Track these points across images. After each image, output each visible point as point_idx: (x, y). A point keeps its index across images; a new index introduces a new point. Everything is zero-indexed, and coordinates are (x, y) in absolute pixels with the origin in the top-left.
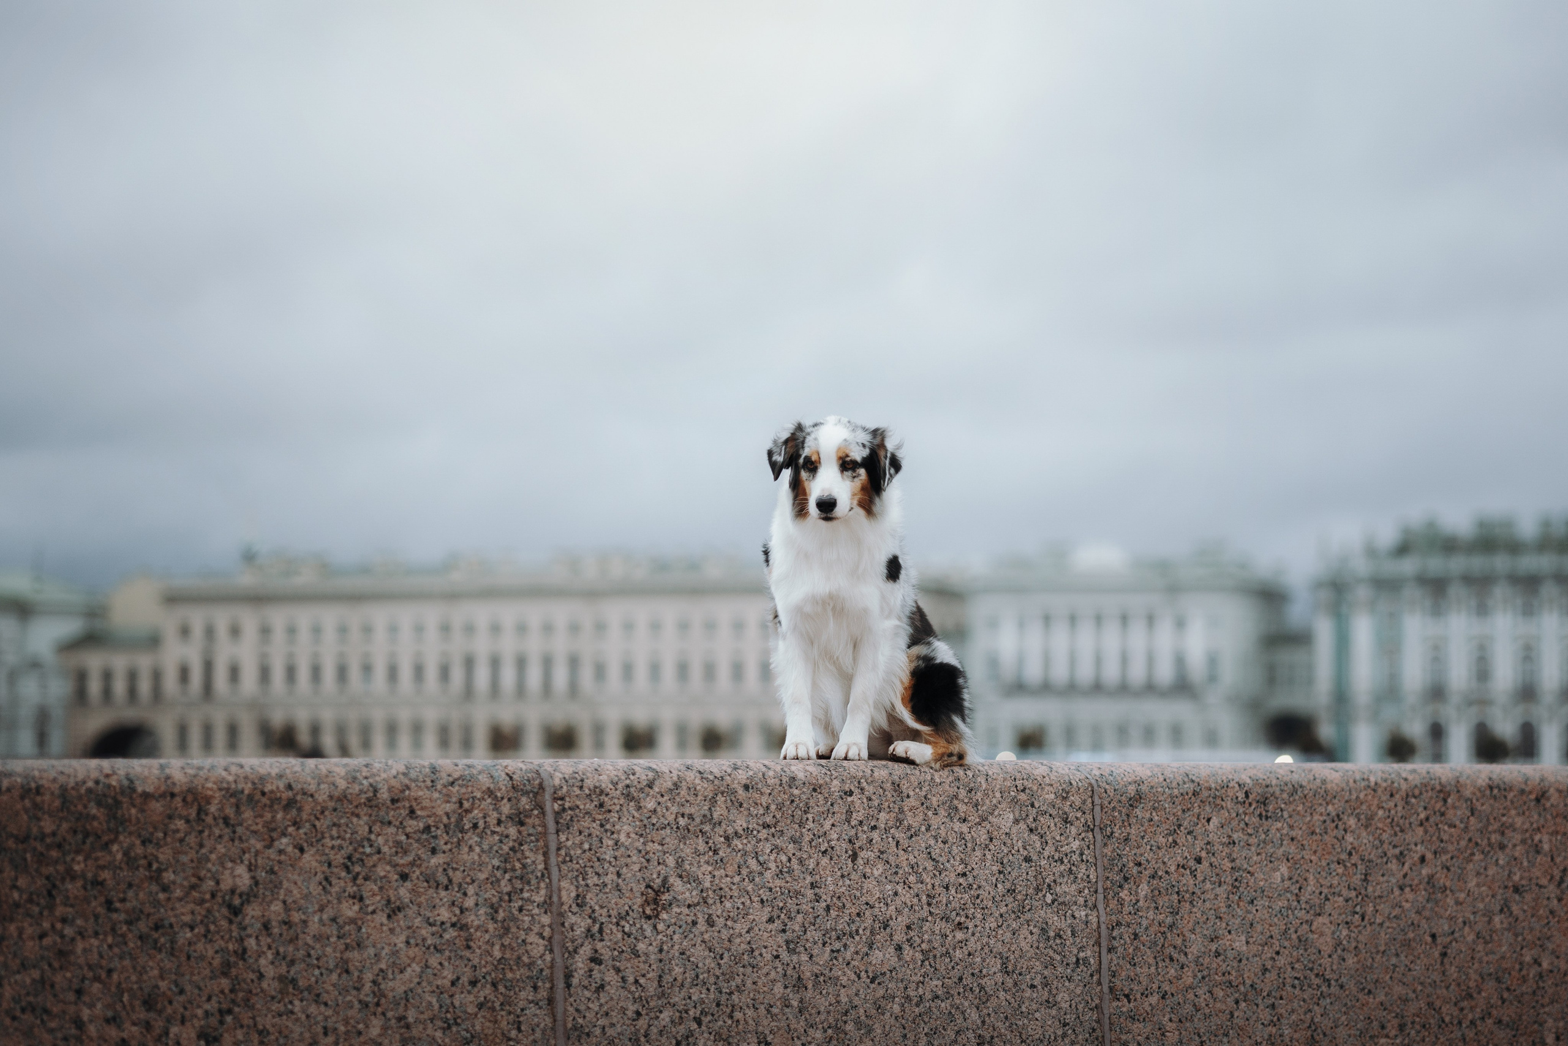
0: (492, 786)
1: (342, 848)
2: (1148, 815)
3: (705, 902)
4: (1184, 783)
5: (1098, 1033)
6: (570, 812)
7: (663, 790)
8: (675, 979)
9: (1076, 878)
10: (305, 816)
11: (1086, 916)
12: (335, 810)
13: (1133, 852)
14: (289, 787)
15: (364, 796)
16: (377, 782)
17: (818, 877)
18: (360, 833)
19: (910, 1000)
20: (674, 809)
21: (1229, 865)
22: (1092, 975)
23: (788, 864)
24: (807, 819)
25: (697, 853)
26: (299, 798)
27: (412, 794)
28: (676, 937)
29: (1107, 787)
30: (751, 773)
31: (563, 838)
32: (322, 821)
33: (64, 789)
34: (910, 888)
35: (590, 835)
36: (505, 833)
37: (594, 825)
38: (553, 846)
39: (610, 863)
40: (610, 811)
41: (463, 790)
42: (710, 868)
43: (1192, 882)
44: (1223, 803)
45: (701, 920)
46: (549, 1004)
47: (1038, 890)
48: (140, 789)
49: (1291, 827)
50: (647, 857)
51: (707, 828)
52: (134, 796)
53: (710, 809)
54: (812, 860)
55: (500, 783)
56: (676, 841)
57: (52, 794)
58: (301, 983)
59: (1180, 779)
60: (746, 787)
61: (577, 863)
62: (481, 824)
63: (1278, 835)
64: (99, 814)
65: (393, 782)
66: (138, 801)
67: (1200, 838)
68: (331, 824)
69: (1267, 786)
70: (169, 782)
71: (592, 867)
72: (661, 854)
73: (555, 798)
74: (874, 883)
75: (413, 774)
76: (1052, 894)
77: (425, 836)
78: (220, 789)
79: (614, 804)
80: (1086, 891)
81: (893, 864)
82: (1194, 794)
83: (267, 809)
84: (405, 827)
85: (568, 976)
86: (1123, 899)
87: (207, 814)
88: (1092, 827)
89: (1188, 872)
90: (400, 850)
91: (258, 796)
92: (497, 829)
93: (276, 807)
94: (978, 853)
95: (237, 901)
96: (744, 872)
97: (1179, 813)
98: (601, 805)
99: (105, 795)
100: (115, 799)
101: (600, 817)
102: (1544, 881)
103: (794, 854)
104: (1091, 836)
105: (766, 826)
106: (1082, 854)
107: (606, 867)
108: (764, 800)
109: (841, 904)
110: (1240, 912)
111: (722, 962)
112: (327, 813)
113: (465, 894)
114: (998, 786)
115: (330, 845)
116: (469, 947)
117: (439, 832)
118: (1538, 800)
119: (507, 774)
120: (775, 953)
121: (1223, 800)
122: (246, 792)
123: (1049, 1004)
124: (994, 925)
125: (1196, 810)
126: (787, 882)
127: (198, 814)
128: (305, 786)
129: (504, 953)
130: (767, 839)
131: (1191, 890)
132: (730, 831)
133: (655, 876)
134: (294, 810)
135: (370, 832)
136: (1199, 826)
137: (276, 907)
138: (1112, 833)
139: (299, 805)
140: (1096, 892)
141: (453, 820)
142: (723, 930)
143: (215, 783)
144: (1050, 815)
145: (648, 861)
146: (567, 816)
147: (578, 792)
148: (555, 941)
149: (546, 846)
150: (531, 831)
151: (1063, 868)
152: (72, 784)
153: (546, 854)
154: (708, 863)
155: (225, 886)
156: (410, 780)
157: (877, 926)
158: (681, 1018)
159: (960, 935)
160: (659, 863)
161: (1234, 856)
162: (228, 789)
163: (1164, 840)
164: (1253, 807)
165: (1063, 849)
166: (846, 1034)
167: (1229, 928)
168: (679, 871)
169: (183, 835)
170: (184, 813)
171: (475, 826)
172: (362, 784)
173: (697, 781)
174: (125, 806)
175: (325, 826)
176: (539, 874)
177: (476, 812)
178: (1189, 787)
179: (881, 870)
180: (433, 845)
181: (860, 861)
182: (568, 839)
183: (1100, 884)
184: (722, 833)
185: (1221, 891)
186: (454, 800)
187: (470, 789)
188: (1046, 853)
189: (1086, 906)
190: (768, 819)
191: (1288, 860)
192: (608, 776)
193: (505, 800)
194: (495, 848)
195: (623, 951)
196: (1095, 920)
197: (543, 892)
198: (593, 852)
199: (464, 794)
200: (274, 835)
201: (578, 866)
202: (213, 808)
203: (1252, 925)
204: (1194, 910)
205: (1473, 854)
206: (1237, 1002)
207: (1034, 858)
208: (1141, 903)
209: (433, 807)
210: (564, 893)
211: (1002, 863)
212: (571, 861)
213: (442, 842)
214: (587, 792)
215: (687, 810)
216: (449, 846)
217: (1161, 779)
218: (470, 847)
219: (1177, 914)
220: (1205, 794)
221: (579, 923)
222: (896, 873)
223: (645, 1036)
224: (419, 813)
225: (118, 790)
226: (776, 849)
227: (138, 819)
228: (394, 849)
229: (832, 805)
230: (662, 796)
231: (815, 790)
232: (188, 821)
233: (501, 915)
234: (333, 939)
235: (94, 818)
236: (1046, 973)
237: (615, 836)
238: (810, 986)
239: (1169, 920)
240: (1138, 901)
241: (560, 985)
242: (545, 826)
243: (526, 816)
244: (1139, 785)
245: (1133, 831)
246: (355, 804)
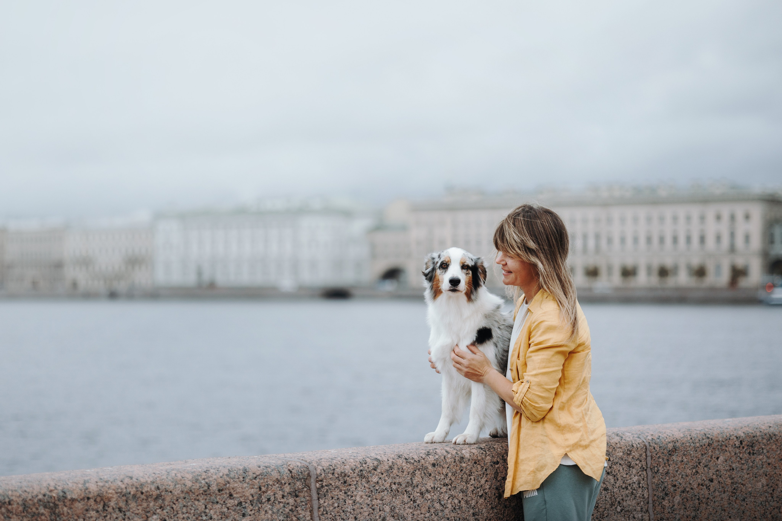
0: (279, 478)
1: (189, 518)
2: (680, 459)
4: (703, 439)
6: (326, 487)
7: (382, 471)
9: (636, 496)
10: (166, 503)
11: (642, 516)
12: (185, 498)
13: (671, 480)
14: (158, 488)
15: (202, 489)
16: (210, 481)
17: (477, 510)
18: (200, 509)
20: (390, 481)
21: (730, 481)
23: (459, 504)
24: (471, 479)
25: (403, 503)
26: (163, 494)
27: (231, 486)
29: (655, 446)
30: (437, 457)
31: (322, 501)
32: (177, 505)
33: (24, 500)
35: (338, 499)
36: (287, 502)
37: (341, 493)
38: (316, 507)
39: (350, 512)
40: (350, 485)
41: (262, 481)
42: (411, 511)
43: (707, 492)
44: (727, 449)
47: (612, 505)
48: (69, 497)
49: (768, 458)
50: (373, 508)
51: (409, 489)
52: (66, 501)
53: (411, 478)
54: (473, 501)
55: (284, 475)
56: (390, 498)
57: (18, 504)
59: (700, 437)
60: (434, 465)
61: (331, 514)
62: (272, 499)
63: (760, 462)
64: (45, 513)
65: (220, 480)
66: (68, 503)
67: (712, 468)
68: (182, 506)
69: (754, 437)
70: (87, 492)
71: (340, 516)
72: (381, 505)
73: (317, 481)
75: (232, 475)
76: (621, 507)
77: (238, 508)
78: (117, 493)
79: (353, 481)
80: (642, 503)
82: (709, 445)
83: (144, 501)
84: (226, 504)
86: (665, 506)
87: (108, 507)
88: (646, 468)
89: (705, 487)
90: (223, 516)
91: (139, 494)
92: (282, 500)
93: (149, 500)
96: (432, 510)
97: (700, 456)
98: (345, 482)
99: (48, 502)
100: (54, 503)
101: (345, 489)
105: (446, 485)
106: (639, 483)
107: (348, 515)
110: (736, 506)
112: (180, 500)
115: (182, 517)
117: (247, 505)
119: (289, 470)
121: (726, 447)
122: (132, 493)
125: (710, 454)
126: (458, 514)
127: (104, 507)
128: (167, 487)
130: (446, 492)
131: (706, 497)
132: (424, 489)
133: (377, 517)
134: (160, 500)
135: (206, 508)
136: (712, 462)
138: (658, 470)
139: (163, 497)
140: (648, 503)
141: (255, 497)
143: (114, 490)
144: (620, 464)
146: (324, 490)
149: (312, 507)
150: (302, 500)
151: (627, 492)
152: (30, 497)
153: (311, 511)
154: (410, 508)
156: (231, 478)
160: (380, 510)
161: (733, 476)
162: (121, 493)
163: (690, 472)
164: (745, 449)
165: (628, 482)
167: (729, 515)
168: (392, 514)
169: (95, 519)
170: (95, 507)
171: (269, 500)
172: (201, 483)
173: (404, 464)
174: (60, 507)
175: (179, 507)
177: (269, 492)
178: (706, 441)
180: (244, 512)
182: (325, 502)
183: (650, 499)
184: (418, 491)
185: (725, 496)
186: (256, 487)
187: (266, 480)
188: (617, 485)
189: (642, 511)
191: (766, 475)
192: (350, 466)
193: (287, 484)
194: (281, 511)
196: (648, 518)
198: (340, 508)
199: (262, 483)
200: (149, 514)
201: (331, 516)
202: (112, 504)
203: (744, 512)
204: (708, 507)
207: (610, 488)
208: (676, 507)
209: (243, 492)
212: (327, 513)
213: (249, 510)
215: (397, 481)
216: (253, 512)
217: (689, 438)
218: (266, 511)
219: (698, 510)
220: (716, 444)
224: (235, 495)
225: (56, 499)
226: (452, 497)
227: (68, 513)
228: (220, 516)
229: (486, 470)
230: (382, 474)
231: (475, 463)
232: (97, 512)
235: (43, 514)
237: (354, 498)
239: (693, 514)
240: (674, 506)
242: (310, 496)
243: (299, 492)
244: (675, 443)
245: (671, 468)
246: (196, 494)
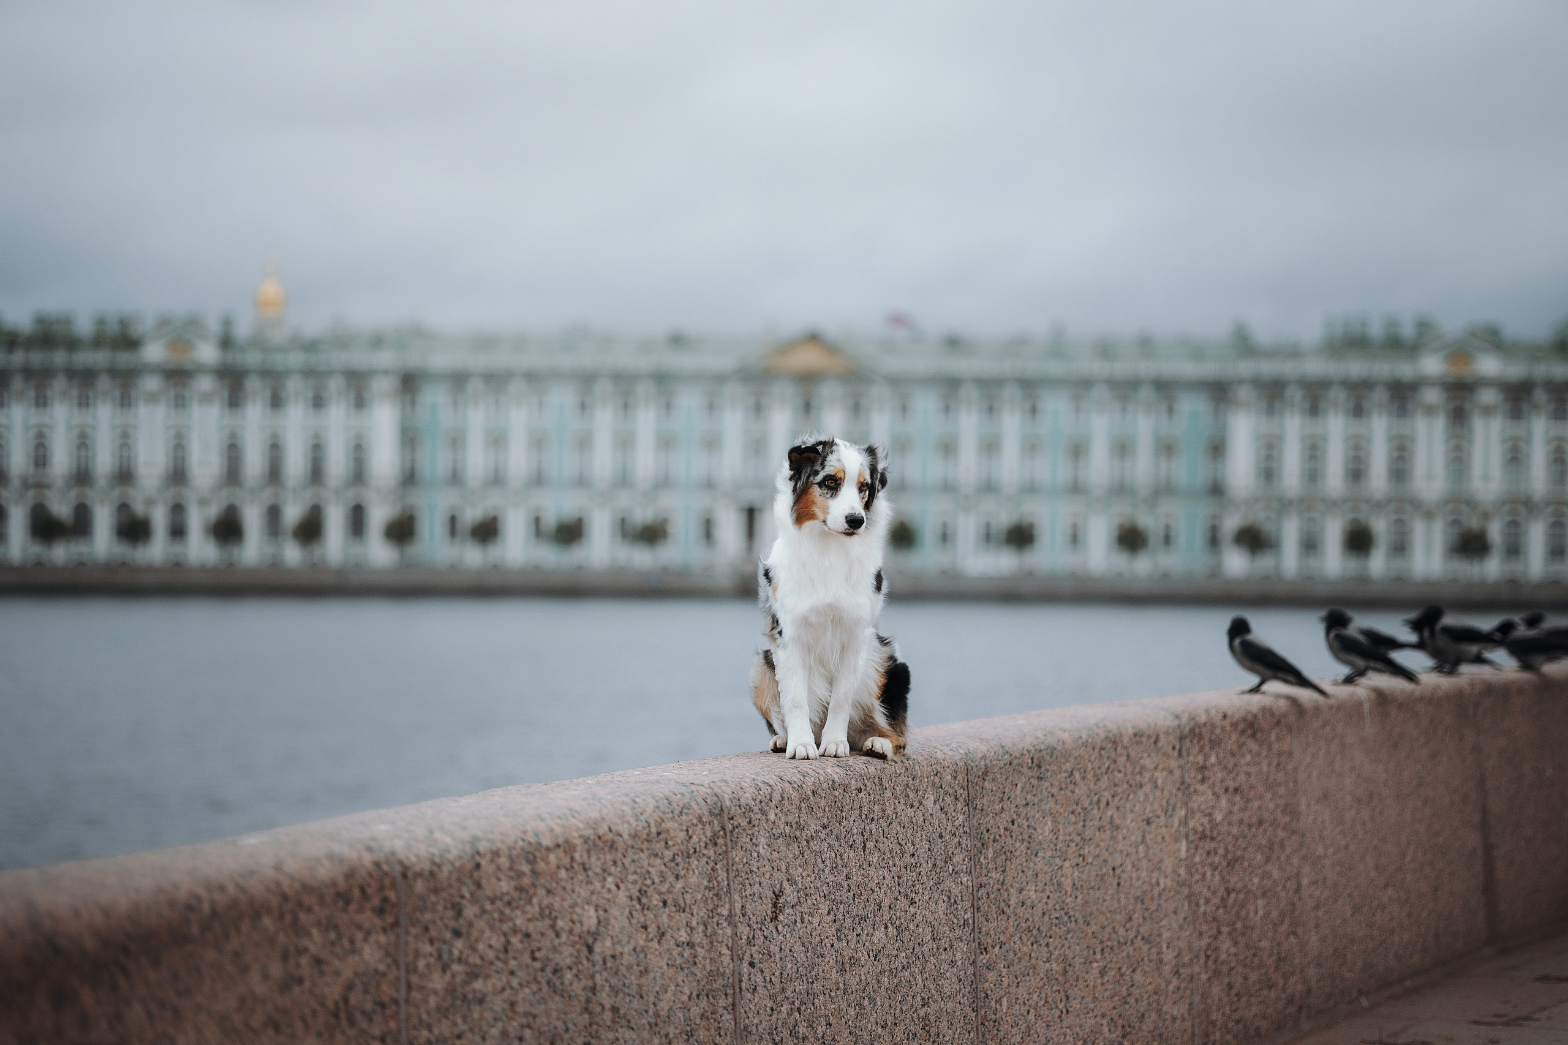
3: (800, 902)
5: (974, 986)
8: (788, 975)
19: (892, 973)
22: (971, 934)
28: (787, 936)
34: (890, 871)
45: (799, 920)
46: (733, 1010)
58: (622, 1012)
74: (874, 870)
81: (882, 851)
85: (740, 981)
94: (919, 835)
95: (590, 940)
102: (1159, 813)
103: (838, 850)
104: (967, 810)
108: (823, 803)
109: (859, 892)
111: (808, 955)
113: (692, 915)
114: (926, 773)
116: (695, 963)
118: (1155, 742)
120: (831, 942)
123: (953, 963)
124: (927, 898)
129: (711, 966)
137: (608, 943)
142: (808, 925)
145: (773, 868)
147: (739, 811)
148: (734, 951)
155: (585, 928)
157: (876, 909)
158: (792, 1009)
159: (912, 910)
166: (864, 1009)
176: (725, 890)
179: (877, 858)
181: (867, 851)
190: (825, 821)
195: (764, 954)
197: (727, 906)
205: (1128, 795)
206: (1032, 945)
210: (736, 905)
211: (930, 842)
214: (743, 810)
221: (744, 930)
222: (884, 859)
223: (775, 1030)
233: (710, 930)
234: (635, 967)
236: (950, 935)
238: (848, 969)
241: (738, 990)
